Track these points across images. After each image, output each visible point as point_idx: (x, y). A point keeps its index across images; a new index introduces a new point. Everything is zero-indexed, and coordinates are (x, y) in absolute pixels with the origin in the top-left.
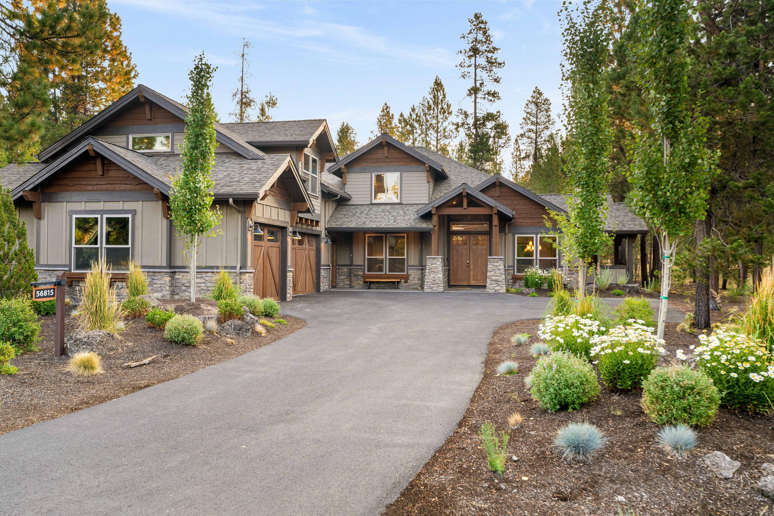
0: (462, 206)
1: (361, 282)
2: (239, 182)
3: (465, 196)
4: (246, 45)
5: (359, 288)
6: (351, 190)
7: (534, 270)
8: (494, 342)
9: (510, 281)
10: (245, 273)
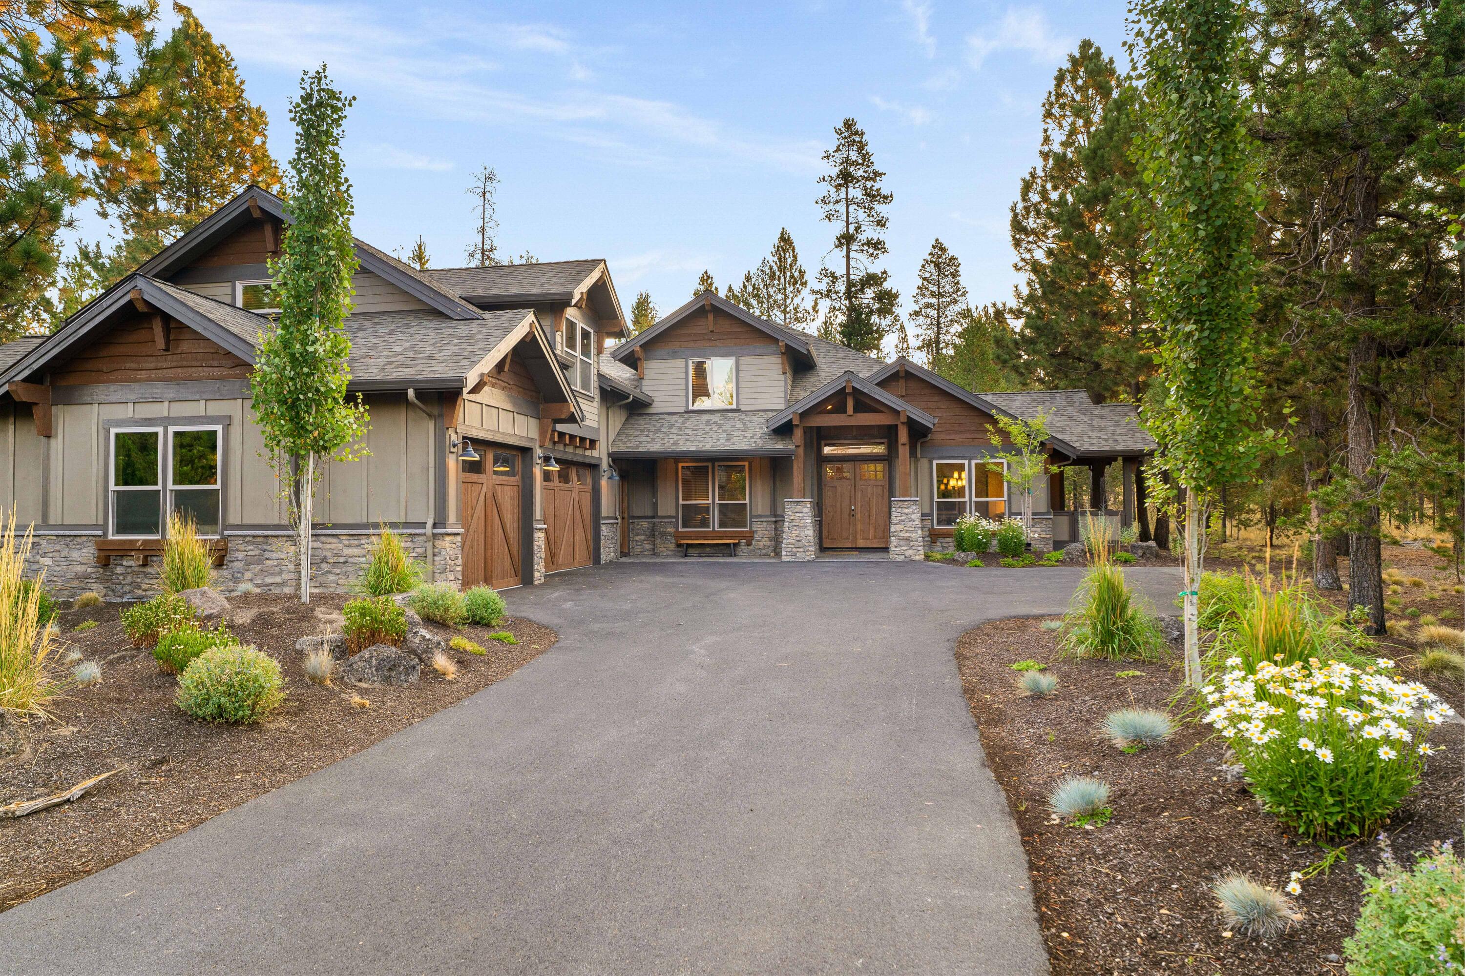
0: (845, 412)
1: (672, 546)
2: (430, 358)
3: (849, 394)
4: (489, 178)
5: (669, 556)
6: (652, 388)
7: (973, 519)
8: (970, 683)
9: (928, 539)
10: (443, 535)
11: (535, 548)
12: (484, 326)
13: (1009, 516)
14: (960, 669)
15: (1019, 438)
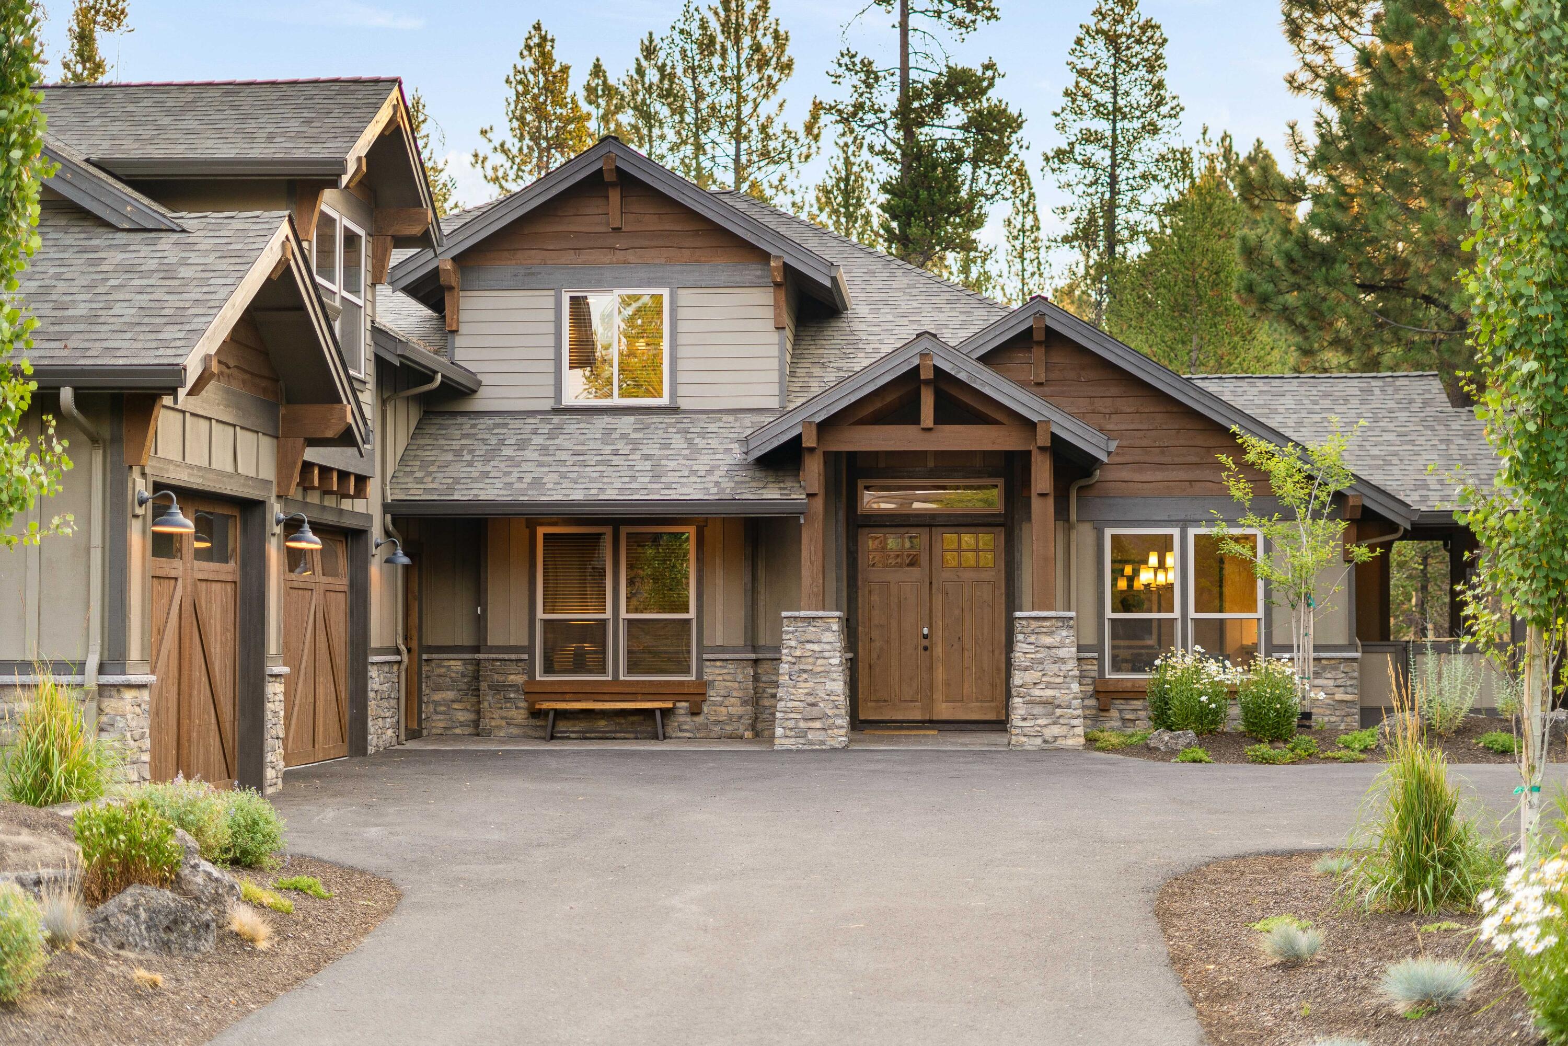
0: (917, 421)
1: (519, 715)
2: (92, 319)
3: (927, 382)
5: (512, 738)
6: (474, 354)
7: (1189, 660)
8: (1183, 950)
9: (1092, 702)
10: (118, 688)
11: (269, 716)
12: (190, 247)
13: (1268, 654)
14: (1164, 931)
15: (1289, 485)
